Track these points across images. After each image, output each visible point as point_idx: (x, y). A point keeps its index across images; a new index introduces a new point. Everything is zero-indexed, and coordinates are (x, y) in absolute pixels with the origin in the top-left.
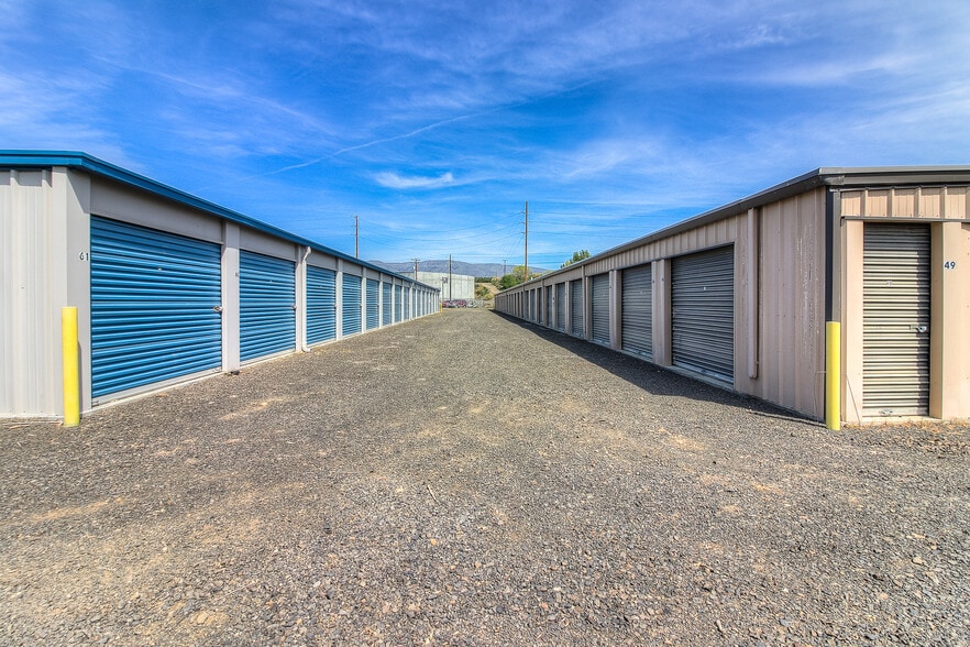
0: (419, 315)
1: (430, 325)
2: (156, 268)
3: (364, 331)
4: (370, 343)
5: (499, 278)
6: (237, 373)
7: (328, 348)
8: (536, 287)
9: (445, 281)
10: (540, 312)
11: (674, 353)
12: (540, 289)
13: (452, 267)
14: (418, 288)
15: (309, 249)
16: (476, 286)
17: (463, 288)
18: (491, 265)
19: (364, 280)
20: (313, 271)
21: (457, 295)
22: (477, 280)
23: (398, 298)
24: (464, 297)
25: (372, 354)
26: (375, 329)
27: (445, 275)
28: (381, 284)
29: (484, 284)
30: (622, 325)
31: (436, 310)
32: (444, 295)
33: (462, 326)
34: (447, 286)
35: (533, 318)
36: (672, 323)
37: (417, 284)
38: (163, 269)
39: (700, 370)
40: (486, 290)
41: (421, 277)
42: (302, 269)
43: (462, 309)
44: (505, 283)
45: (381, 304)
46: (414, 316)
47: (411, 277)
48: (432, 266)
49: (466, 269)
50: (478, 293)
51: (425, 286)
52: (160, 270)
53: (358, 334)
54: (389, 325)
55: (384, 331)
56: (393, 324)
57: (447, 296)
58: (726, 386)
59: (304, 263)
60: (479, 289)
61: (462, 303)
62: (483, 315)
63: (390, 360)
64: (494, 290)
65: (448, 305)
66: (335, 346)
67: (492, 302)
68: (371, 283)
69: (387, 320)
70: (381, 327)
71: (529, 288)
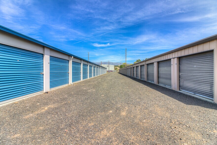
0: (102, 74)
1: (105, 77)
2: (17, 60)
3: (88, 78)
4: (89, 82)
5: (120, 66)
6: (47, 93)
7: (78, 83)
8: (130, 67)
9: (108, 66)
10: (131, 73)
11: (180, 87)
12: (131, 68)
13: (109, 63)
14: (102, 68)
15: (73, 57)
16: (115, 67)
17: (112, 68)
18: (118, 63)
19: (89, 66)
20: (74, 63)
21: (110, 69)
22: (115, 66)
23: (97, 70)
24: (112, 70)
25: (89, 85)
26: (91, 78)
27: (108, 65)
28: (93, 67)
29: (116, 67)
30: (158, 77)
31: (106, 73)
32: (108, 69)
33: (112, 77)
34: (108, 67)
35: (129, 75)
36: (179, 77)
37: (101, 67)
38: (20, 61)
39: (193, 93)
40: (117, 68)
41: (102, 65)
42: (71, 62)
43: (112, 73)
44: (121, 67)
45: (93, 71)
46: (101, 74)
47: (100, 65)
48: (105, 63)
49: (112, 64)
50: (115, 69)
51: (103, 67)
52: (18, 61)
53: (87, 79)
54: (95, 77)
55: (93, 78)
56: (96, 76)
57: (108, 70)
58: (210, 101)
59: (71, 61)
60: (115, 68)
61: (112, 71)
62: (116, 74)
63: (94, 87)
64: (118, 68)
65: (108, 72)
66: (80, 83)
67: (118, 71)
68: (90, 66)
69: (94, 75)
70: (93, 77)
71: (128, 68)
